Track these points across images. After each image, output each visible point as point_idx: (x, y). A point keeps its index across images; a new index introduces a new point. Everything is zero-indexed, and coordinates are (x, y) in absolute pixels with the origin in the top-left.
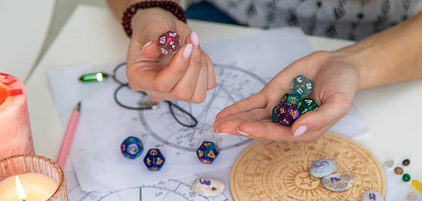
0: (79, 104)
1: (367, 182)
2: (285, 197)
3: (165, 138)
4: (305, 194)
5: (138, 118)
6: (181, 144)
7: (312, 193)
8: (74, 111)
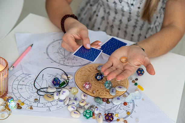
0: (32, 45)
1: (122, 83)
2: (93, 84)
3: (55, 60)
4: (100, 84)
5: (46, 53)
6: (60, 63)
7: (103, 84)
8: (30, 46)
